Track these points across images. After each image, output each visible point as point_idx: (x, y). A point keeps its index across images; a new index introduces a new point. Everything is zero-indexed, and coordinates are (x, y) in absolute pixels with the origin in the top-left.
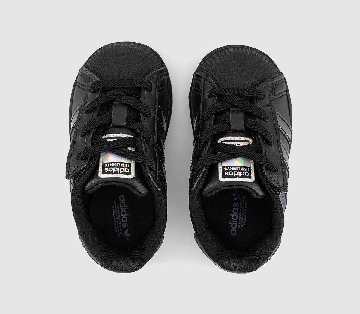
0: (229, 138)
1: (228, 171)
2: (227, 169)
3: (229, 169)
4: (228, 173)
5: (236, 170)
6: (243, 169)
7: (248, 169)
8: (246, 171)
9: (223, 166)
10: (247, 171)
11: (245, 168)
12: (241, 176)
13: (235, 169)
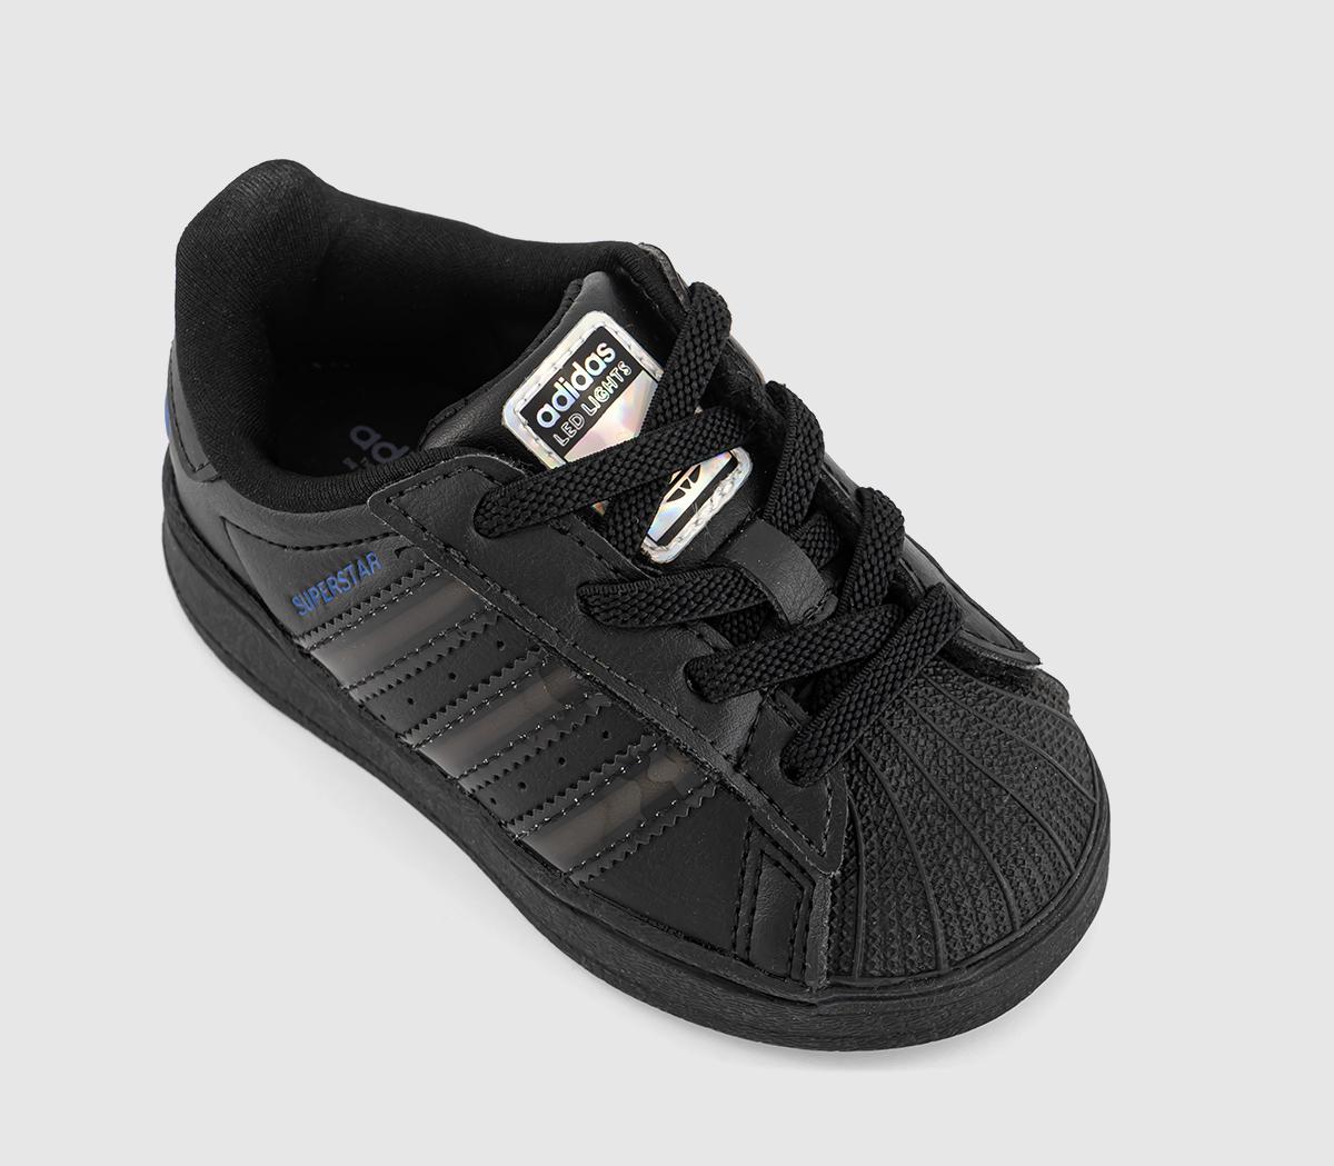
0: (728, 489)
1: (610, 367)
2: (621, 373)
3: (614, 378)
4: (603, 358)
5: (590, 391)
6: (577, 421)
7: (561, 442)
8: (559, 422)
9: (643, 372)
10: (557, 428)
11: (571, 434)
12: (557, 385)
13: (600, 396)
